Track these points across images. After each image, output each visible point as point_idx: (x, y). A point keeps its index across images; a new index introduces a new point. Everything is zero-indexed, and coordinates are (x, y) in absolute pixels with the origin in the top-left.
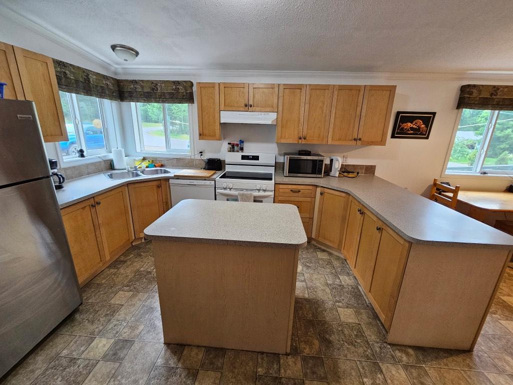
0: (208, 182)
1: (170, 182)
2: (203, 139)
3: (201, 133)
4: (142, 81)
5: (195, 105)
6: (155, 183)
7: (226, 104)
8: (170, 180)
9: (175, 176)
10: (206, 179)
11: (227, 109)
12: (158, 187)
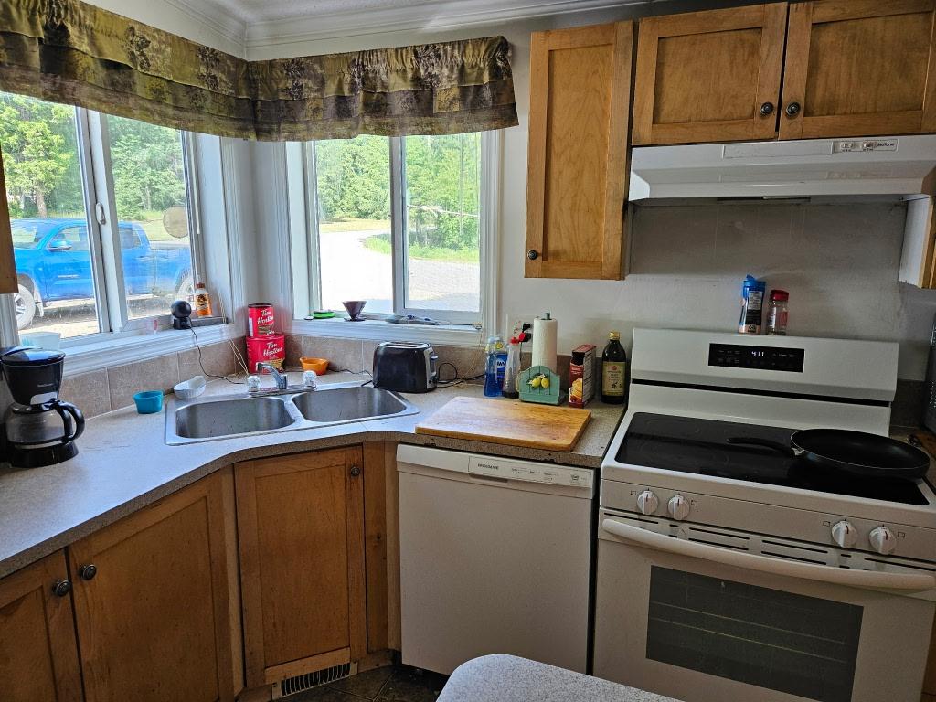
0: (562, 475)
1: (399, 457)
2: (546, 273)
3: (540, 250)
4: (320, 59)
5: (519, 137)
6: (340, 458)
7: (663, 117)
8: (400, 447)
9: (421, 431)
10: (554, 456)
11: (665, 135)
12: (352, 474)
